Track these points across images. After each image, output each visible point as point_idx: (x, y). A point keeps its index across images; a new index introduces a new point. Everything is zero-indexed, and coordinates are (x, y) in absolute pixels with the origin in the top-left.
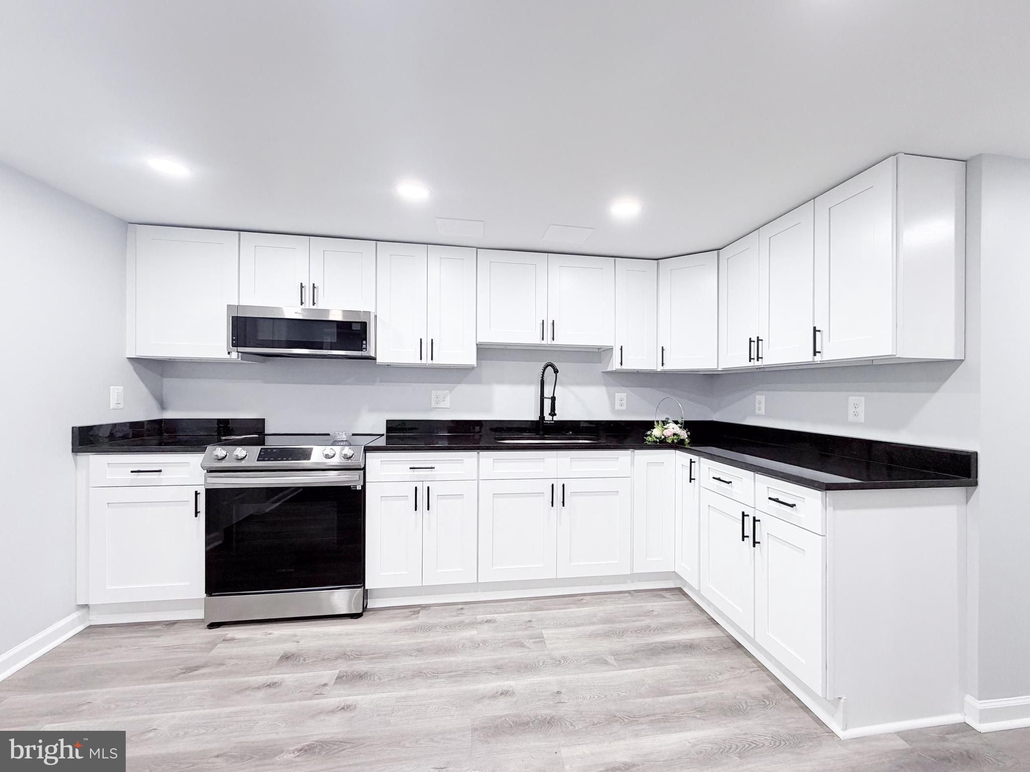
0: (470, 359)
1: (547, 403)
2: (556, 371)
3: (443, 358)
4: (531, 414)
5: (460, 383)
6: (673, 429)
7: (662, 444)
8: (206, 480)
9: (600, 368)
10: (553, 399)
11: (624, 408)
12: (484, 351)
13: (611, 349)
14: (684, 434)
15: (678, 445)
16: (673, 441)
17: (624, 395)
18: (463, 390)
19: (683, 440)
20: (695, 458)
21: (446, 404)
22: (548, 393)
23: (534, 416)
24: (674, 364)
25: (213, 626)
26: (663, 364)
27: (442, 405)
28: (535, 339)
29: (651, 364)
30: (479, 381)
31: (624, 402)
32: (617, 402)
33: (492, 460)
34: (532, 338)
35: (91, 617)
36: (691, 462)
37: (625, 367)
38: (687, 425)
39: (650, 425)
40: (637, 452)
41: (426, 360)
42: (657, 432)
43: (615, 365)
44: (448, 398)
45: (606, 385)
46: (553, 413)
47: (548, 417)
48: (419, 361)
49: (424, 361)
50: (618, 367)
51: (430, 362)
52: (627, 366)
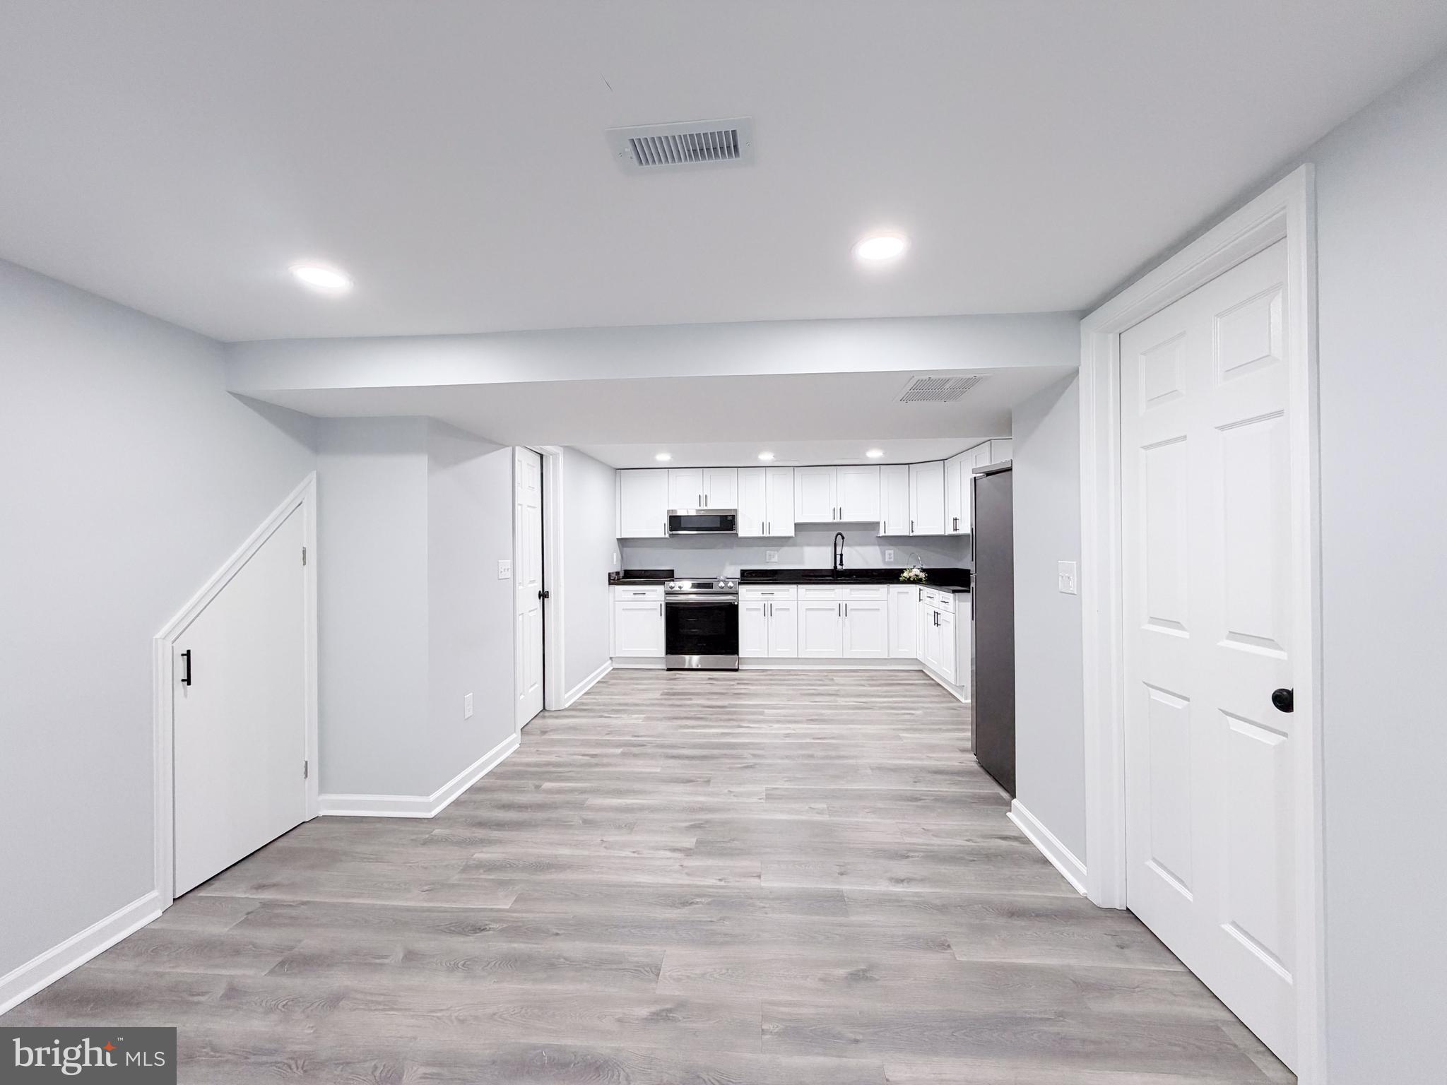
0: (791, 533)
1: (838, 557)
2: (843, 538)
3: (775, 533)
4: (829, 565)
5: (783, 546)
6: (916, 571)
7: (909, 581)
8: (665, 598)
9: (874, 534)
10: (841, 555)
11: (892, 560)
12: (798, 526)
13: (878, 523)
14: (922, 575)
15: (917, 581)
16: (914, 580)
17: (892, 552)
18: (785, 550)
19: (921, 579)
20: (922, 588)
21: (776, 559)
22: (838, 552)
23: (830, 566)
24: (919, 531)
25: (669, 670)
26: (912, 531)
27: (773, 560)
28: (830, 520)
29: (905, 532)
30: (794, 545)
31: (892, 556)
32: (887, 557)
33: (804, 590)
34: (828, 519)
35: (614, 664)
36: (920, 590)
37: (887, 534)
38: (923, 570)
39: (902, 571)
40: (891, 585)
41: (766, 535)
42: (905, 574)
43: (882, 533)
44: (776, 557)
45: (879, 545)
46: (841, 564)
47: (839, 567)
48: (762, 535)
49: (765, 535)
50: (884, 534)
51: (768, 535)
52: (888, 534)
